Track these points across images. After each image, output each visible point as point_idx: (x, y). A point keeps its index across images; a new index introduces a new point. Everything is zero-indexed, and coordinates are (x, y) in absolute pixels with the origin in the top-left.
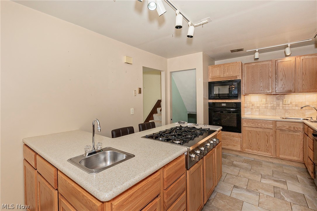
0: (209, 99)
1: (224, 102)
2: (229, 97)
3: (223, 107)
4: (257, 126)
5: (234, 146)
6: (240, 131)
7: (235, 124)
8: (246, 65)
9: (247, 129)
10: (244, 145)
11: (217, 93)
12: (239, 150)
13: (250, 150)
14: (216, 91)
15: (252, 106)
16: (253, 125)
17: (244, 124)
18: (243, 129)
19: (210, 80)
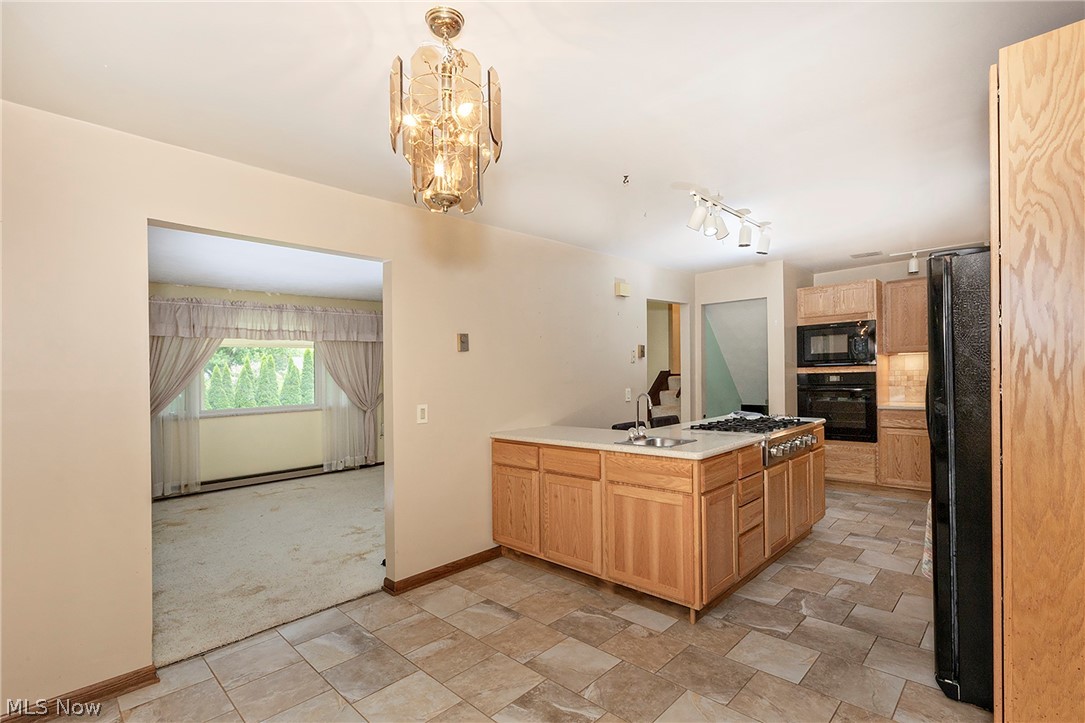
0: (800, 365)
1: (834, 372)
2: (848, 358)
3: (834, 384)
4: (915, 425)
5: (860, 472)
6: (874, 439)
7: (861, 423)
8: (889, 286)
9: (891, 432)
10: (884, 471)
11: (820, 351)
12: (873, 481)
13: (898, 481)
14: (817, 346)
15: (908, 380)
16: (904, 423)
17: (883, 422)
18: (882, 433)
19: (801, 323)
